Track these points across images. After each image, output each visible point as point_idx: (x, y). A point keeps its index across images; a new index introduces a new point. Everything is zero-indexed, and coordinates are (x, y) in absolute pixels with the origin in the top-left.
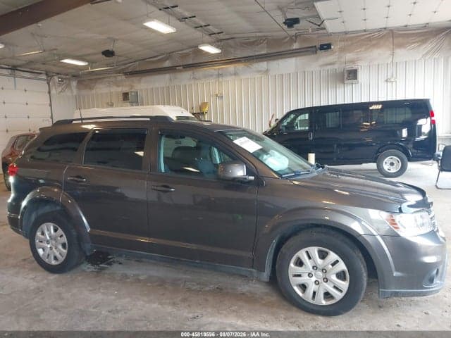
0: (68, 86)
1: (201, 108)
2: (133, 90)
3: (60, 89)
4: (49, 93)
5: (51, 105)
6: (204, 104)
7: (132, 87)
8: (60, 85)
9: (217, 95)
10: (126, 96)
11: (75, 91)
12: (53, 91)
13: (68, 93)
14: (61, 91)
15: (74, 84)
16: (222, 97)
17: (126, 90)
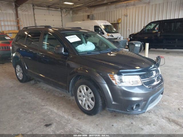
0: (69, 13)
1: (118, 21)
2: (92, 14)
3: (66, 14)
4: (61, 16)
5: (62, 21)
6: (119, 19)
7: (91, 12)
8: (66, 13)
9: (125, 15)
10: (88, 17)
11: (71, 15)
12: (63, 15)
13: (69, 16)
14: (66, 15)
15: (71, 12)
16: (127, 16)
17: (88, 14)
